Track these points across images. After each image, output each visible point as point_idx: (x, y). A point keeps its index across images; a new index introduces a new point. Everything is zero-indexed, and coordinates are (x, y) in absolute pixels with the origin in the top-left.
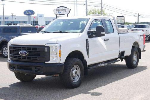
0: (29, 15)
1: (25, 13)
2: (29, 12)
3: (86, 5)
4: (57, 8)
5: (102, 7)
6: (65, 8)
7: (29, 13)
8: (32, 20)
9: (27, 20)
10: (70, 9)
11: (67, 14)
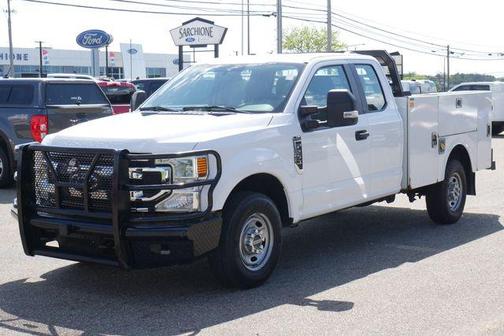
0: (95, 46)
1: (81, 40)
2: (92, 37)
3: (278, 15)
4: (184, 24)
5: (329, 22)
6: (208, 25)
7: (95, 39)
8: (102, 64)
9: (88, 63)
10: (226, 29)
11: (216, 46)
